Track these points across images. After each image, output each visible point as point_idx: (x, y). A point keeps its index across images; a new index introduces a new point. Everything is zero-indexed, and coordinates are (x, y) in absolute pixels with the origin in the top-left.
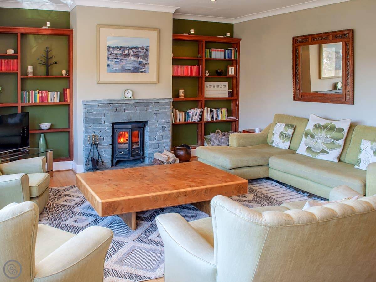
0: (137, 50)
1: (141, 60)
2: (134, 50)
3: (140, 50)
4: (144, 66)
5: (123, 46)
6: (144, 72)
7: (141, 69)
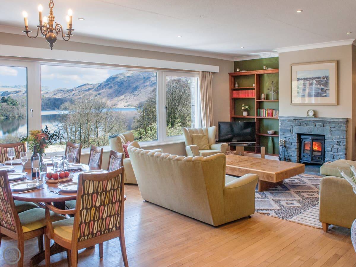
0: (319, 80)
1: (323, 87)
2: (317, 79)
3: (321, 79)
4: (325, 92)
5: (308, 77)
6: (326, 96)
7: (323, 94)
